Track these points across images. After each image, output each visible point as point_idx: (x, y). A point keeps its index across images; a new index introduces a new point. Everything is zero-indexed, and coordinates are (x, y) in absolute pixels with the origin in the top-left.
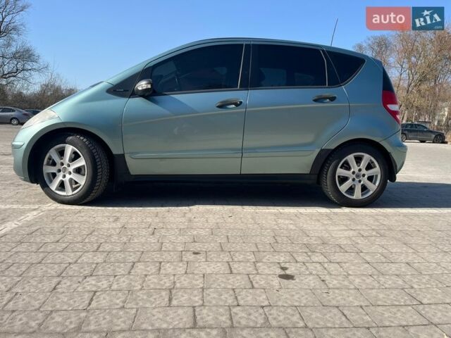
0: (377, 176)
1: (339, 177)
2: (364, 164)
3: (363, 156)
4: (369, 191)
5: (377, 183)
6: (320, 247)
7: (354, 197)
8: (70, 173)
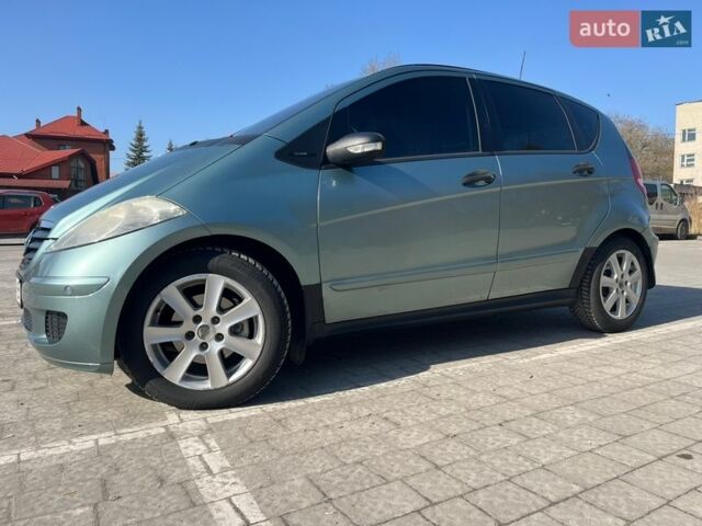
1: (603, 288)
2: (626, 266)
3: (625, 254)
4: (632, 305)
5: (639, 293)
8: (219, 337)
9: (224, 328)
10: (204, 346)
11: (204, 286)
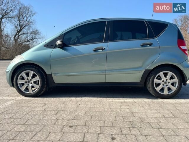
0: (176, 83)
1: (156, 83)
2: (168, 77)
3: (168, 73)
4: (172, 90)
5: (176, 86)
6: (138, 124)
7: (164, 94)
8: (31, 83)
9: (32, 82)
10: (28, 85)
11: (29, 73)
